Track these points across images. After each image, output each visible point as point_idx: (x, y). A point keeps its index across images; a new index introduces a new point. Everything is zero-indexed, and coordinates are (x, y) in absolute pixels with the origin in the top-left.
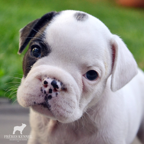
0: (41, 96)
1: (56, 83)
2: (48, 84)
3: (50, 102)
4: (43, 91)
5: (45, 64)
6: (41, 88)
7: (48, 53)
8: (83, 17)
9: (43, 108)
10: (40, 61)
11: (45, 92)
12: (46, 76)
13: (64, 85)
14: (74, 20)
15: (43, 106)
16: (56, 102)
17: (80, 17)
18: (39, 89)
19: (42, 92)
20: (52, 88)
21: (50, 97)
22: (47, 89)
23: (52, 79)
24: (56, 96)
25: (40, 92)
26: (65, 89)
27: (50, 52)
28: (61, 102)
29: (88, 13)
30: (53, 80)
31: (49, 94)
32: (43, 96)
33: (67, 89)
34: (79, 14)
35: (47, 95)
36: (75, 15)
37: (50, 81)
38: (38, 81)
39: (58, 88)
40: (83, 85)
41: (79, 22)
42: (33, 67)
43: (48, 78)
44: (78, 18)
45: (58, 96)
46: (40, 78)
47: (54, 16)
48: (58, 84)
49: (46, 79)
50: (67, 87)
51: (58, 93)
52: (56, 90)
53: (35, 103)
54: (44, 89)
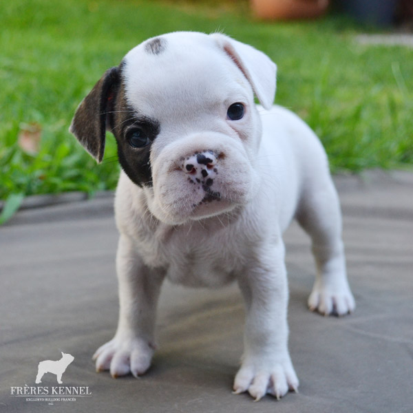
0: (197, 190)
1: (204, 157)
2: (195, 167)
3: (214, 188)
4: (195, 181)
5: (166, 145)
6: (189, 179)
7: (157, 128)
8: (160, 45)
9: (208, 204)
10: (154, 147)
11: (198, 180)
12: (182, 159)
13: (216, 152)
14: (152, 58)
15: (207, 202)
16: (223, 182)
17: (156, 47)
18: (188, 183)
19: (195, 184)
20: (205, 167)
21: (210, 181)
22: (199, 175)
23: (194, 155)
24: (217, 174)
25: (191, 186)
26: (221, 156)
27: (159, 125)
28: (229, 175)
29: (158, 35)
30: (196, 156)
31: (206, 179)
32: (199, 188)
33: (222, 153)
34: (151, 45)
35: (203, 182)
36: (147, 49)
37: (193, 161)
38: (176, 173)
39: (211, 161)
40: (237, 131)
41: (160, 55)
42: (151, 162)
43: (188, 159)
44: (155, 50)
45: (218, 172)
46: (176, 168)
47: (120, 71)
48: (208, 155)
49: (187, 162)
50: (221, 149)
51: (216, 167)
52: (210, 167)
53: (194, 205)
54: (193, 177)
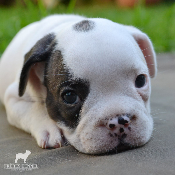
1: (123, 119)
2: (116, 126)
3: (126, 140)
4: (114, 135)
6: (110, 133)
11: (116, 135)
12: (107, 119)
16: (134, 137)
17: (86, 27)
18: (108, 136)
19: (113, 137)
20: (122, 126)
21: (125, 135)
22: (117, 131)
23: (116, 117)
24: (130, 131)
25: (111, 138)
28: (138, 133)
30: (117, 118)
31: (122, 134)
32: (115, 140)
33: (134, 115)
35: (119, 136)
37: (115, 121)
39: (127, 122)
43: (111, 120)
44: (84, 29)
45: (131, 129)
48: (125, 118)
49: (110, 122)
50: (134, 113)
51: (130, 126)
54: (113, 133)
